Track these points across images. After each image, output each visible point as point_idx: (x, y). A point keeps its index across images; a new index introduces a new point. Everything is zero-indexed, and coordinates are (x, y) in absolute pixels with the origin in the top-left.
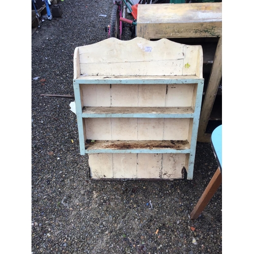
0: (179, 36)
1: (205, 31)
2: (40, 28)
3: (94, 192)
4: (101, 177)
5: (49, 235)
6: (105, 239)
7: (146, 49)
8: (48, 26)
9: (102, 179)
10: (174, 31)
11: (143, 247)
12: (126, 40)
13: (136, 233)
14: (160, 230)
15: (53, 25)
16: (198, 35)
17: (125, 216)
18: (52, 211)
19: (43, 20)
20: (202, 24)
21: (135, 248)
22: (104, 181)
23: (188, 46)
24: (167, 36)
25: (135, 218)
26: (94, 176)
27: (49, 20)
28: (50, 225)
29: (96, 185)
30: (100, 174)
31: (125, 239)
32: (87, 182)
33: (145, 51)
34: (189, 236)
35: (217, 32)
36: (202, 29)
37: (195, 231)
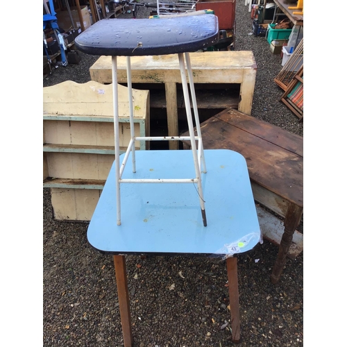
1: (150, 78)
2: (52, 75)
3: (55, 232)
4: (64, 218)
6: (51, 272)
7: (100, 91)
8: (61, 73)
9: (65, 220)
10: (122, 76)
11: (85, 279)
13: (83, 267)
14: (106, 265)
15: (67, 72)
16: (144, 81)
17: (78, 253)
19: (57, 67)
20: (145, 71)
21: (78, 280)
22: (67, 222)
25: (86, 255)
26: (57, 217)
27: (64, 66)
29: (59, 226)
30: (63, 215)
31: (70, 272)
32: (51, 223)
34: (133, 272)
35: (161, 79)
36: (146, 75)
37: (140, 268)
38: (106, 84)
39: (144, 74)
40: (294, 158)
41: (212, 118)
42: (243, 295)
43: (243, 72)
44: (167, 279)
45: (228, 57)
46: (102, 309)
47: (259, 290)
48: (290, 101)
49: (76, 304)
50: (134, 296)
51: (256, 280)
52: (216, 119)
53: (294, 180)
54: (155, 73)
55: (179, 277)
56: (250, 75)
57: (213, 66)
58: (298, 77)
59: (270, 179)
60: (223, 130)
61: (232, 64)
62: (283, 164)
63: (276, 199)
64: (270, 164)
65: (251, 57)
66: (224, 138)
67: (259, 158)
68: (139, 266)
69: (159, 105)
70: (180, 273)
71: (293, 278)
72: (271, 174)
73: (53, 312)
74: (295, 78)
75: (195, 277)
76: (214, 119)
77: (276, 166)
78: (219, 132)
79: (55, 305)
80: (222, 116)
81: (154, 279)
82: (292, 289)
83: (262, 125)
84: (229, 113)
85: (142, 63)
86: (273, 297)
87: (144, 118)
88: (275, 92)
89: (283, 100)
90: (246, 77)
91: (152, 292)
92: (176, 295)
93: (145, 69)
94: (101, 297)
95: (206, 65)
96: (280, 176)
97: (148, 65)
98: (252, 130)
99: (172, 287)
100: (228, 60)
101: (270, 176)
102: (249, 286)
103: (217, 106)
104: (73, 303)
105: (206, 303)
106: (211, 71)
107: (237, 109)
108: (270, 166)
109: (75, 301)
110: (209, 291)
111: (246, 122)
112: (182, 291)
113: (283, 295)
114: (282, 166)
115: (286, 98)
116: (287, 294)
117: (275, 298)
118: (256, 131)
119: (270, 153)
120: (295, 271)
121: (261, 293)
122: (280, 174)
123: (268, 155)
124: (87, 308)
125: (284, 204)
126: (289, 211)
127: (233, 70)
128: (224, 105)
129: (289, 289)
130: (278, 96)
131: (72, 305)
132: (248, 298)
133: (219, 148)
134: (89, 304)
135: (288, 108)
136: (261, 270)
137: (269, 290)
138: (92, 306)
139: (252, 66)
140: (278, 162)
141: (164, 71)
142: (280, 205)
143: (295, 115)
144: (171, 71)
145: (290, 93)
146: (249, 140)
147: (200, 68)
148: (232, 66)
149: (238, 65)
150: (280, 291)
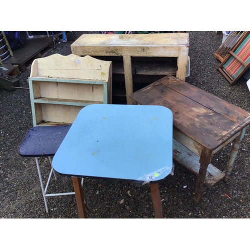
0: (97, 54)
1: (113, 52)
2: (55, 48)
5: (7, 179)
7: (77, 62)
8: (62, 47)
10: (93, 51)
12: (66, 55)
13: (63, 184)
18: (14, 166)
19: (59, 43)
20: (109, 48)
23: (103, 61)
24: (90, 54)
27: (64, 43)
28: (10, 173)
33: (76, 63)
34: (96, 189)
35: (120, 53)
36: (110, 50)
37: (101, 187)
38: (82, 56)
39: (108, 50)
40: (211, 113)
41: (156, 82)
42: (172, 211)
43: (179, 49)
44: (119, 196)
45: (170, 37)
46: (72, 213)
47: (184, 208)
48: (224, 70)
49: (55, 209)
50: (95, 206)
51: (183, 201)
52: (158, 83)
53: (208, 130)
54: (116, 49)
55: (128, 195)
56: (184, 51)
57: (158, 44)
58: (231, 52)
59: (190, 128)
60: (162, 91)
61: (171, 43)
62: (201, 117)
63: (194, 143)
64: (192, 117)
65: (187, 38)
66: (161, 97)
67: (184, 113)
68: (100, 185)
69: (119, 72)
70: (129, 192)
71: (210, 201)
72: (191, 124)
73: (39, 213)
74: (229, 53)
75: (139, 196)
76: (157, 83)
77: (196, 119)
78: (158, 93)
79: (41, 209)
80: (163, 81)
81: (110, 195)
82: (208, 209)
83: (191, 88)
84: (168, 79)
85: (107, 42)
86: (194, 214)
87: (107, 81)
88: (214, 63)
89: (220, 69)
90: (181, 52)
91: (107, 204)
92: (124, 207)
93: (108, 46)
94: (72, 205)
95: (152, 44)
96: (198, 127)
97: (111, 43)
98: (183, 92)
99: (122, 202)
100: (170, 39)
101: (190, 126)
102: (177, 205)
103: (161, 73)
104: (53, 208)
105: (145, 214)
106: (156, 48)
107: (175, 76)
108: (191, 119)
109: (54, 207)
110: (148, 206)
111: (179, 86)
112: (129, 204)
113: (201, 213)
114: (200, 119)
115: (222, 68)
116: (205, 212)
117: (195, 214)
118: (186, 93)
119: (193, 109)
120: (212, 196)
121: (186, 210)
122: (198, 125)
123: (192, 111)
124: (62, 212)
125: (199, 147)
126: (202, 152)
127: (172, 47)
128: (166, 73)
129: (206, 209)
130: (216, 66)
131: (52, 209)
132: (175, 214)
133: (157, 105)
134: (64, 210)
135: (222, 75)
136: (187, 194)
137: (191, 208)
138: (66, 211)
139: (185, 45)
140: (198, 116)
141: (122, 48)
142: (196, 147)
143: (227, 81)
144: (127, 47)
145: (225, 64)
146: (180, 99)
147: (148, 46)
148: (171, 45)
149: (176, 44)
150: (199, 209)
